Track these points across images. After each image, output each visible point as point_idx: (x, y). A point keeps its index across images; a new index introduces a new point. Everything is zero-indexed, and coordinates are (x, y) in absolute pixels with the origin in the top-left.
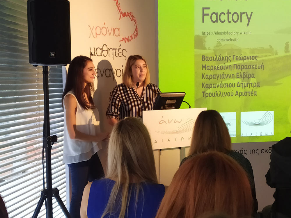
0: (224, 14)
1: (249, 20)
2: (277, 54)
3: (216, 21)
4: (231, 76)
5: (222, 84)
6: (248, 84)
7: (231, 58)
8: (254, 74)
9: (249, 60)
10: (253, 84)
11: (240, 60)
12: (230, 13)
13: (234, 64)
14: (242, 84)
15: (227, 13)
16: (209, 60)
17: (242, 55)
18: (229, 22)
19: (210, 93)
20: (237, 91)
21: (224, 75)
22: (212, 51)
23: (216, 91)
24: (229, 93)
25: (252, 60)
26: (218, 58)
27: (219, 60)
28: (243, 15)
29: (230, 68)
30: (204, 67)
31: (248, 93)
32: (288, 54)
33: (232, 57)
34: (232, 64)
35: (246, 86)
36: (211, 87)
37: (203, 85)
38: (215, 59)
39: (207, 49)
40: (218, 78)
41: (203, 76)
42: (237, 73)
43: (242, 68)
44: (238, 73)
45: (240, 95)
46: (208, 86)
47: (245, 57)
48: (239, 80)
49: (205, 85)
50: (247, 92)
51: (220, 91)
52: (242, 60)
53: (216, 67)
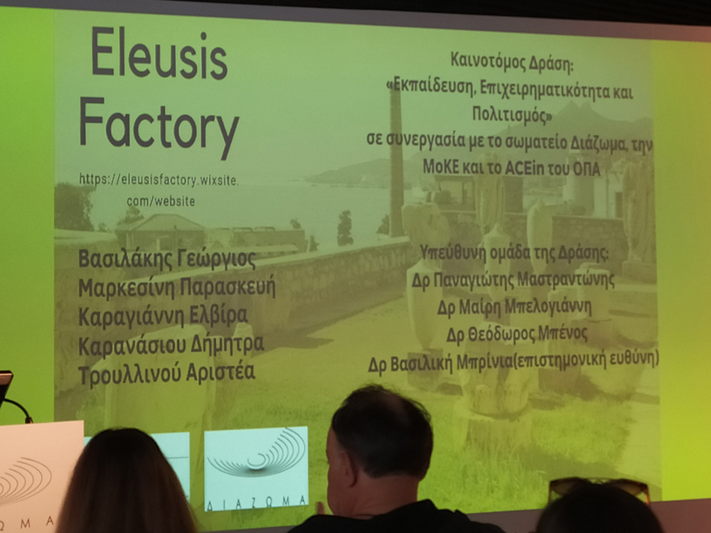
0: (151, 120)
1: (228, 139)
2: (314, 247)
3: (126, 141)
4: (172, 316)
5: (144, 342)
6: (226, 340)
7: (173, 259)
8: (245, 311)
9: (230, 266)
10: (242, 343)
11: (200, 265)
12: (169, 118)
13: (183, 280)
14: (207, 343)
15: (159, 118)
16: (102, 263)
17: (206, 251)
18: (167, 145)
19: (106, 371)
20: (192, 366)
21: (150, 313)
22: (114, 237)
23: (126, 365)
24: (166, 373)
25: (239, 267)
26: (130, 256)
27: (135, 265)
28: (210, 125)
29: (170, 292)
30: (85, 286)
31: (227, 371)
32: (348, 248)
33: (175, 256)
34: (175, 276)
35: (220, 349)
36: (107, 350)
37: (82, 346)
38: (120, 262)
39: (96, 228)
40: (130, 322)
41: (82, 316)
42: (192, 308)
43: (209, 290)
44: (197, 307)
45: (203, 375)
46: (100, 350)
47: (216, 257)
48: (199, 329)
49: (88, 345)
50: (223, 368)
51: (137, 365)
52: (207, 265)
53: (126, 287)
